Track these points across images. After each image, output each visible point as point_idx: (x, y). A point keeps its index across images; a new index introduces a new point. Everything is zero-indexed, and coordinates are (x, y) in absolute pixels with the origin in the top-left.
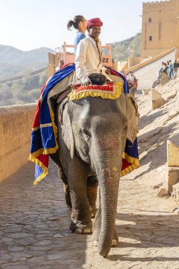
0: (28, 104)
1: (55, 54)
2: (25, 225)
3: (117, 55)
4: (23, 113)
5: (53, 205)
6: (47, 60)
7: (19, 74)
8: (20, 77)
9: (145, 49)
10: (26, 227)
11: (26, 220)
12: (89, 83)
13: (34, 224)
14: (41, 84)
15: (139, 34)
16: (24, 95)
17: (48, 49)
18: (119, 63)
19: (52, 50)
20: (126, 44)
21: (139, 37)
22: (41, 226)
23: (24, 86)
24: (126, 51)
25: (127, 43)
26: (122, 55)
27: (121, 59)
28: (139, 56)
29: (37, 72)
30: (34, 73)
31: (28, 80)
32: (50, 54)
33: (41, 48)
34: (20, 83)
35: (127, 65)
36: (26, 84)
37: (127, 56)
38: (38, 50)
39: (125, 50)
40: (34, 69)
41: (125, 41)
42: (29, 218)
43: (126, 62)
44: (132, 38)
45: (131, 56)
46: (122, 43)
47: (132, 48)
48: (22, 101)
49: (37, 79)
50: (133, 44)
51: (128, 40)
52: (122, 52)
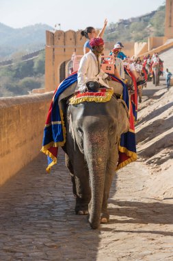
0: (19, 97)
1: (54, 32)
2: (15, 252)
3: (134, 35)
4: (12, 107)
5: (51, 227)
6: (44, 40)
7: (9, 58)
8: (10, 62)
9: (170, 26)
10: (17, 255)
11: (17, 246)
12: (86, 91)
13: (27, 251)
14: (35, 70)
15: (162, 8)
16: (14, 85)
17: (46, 26)
18: (136, 44)
19: (51, 28)
20: (144, 20)
21: (162, 12)
22: (36, 254)
23: (14, 73)
24: (145, 30)
25: (146, 19)
26: (139, 34)
27: (139, 39)
28: (161, 35)
29: (32, 55)
30: (27, 57)
31: (19, 65)
32: (48, 32)
33: (36, 25)
34: (10, 69)
35: (146, 47)
36: (17, 70)
37: (146, 35)
38: (32, 26)
39: (144, 28)
40: (28, 51)
41: (144, 16)
42: (21, 243)
43: (145, 43)
44: (154, 13)
45: (152, 35)
46: (140, 19)
47: (153, 25)
48: (11, 93)
49: (32, 63)
50: (154, 20)
51: (147, 15)
52: (141, 30)
